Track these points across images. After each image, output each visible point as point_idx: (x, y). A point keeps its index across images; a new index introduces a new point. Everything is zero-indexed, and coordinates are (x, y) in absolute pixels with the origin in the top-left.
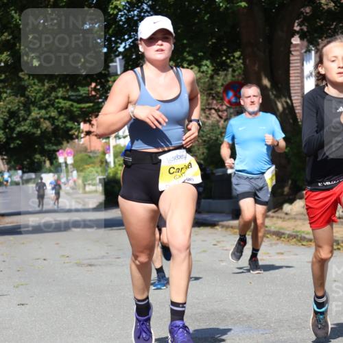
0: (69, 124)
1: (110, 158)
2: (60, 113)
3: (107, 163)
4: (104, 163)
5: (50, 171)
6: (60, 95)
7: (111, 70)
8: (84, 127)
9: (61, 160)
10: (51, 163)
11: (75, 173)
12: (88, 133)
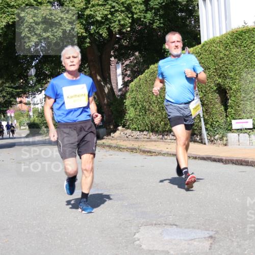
0: (11, 99)
1: (31, 114)
2: (8, 94)
3: (30, 116)
4: (29, 116)
5: (4, 120)
6: (7, 85)
7: (29, 74)
8: (18, 100)
9: (9, 115)
10: (4, 116)
11: (15, 121)
12: (21, 102)
